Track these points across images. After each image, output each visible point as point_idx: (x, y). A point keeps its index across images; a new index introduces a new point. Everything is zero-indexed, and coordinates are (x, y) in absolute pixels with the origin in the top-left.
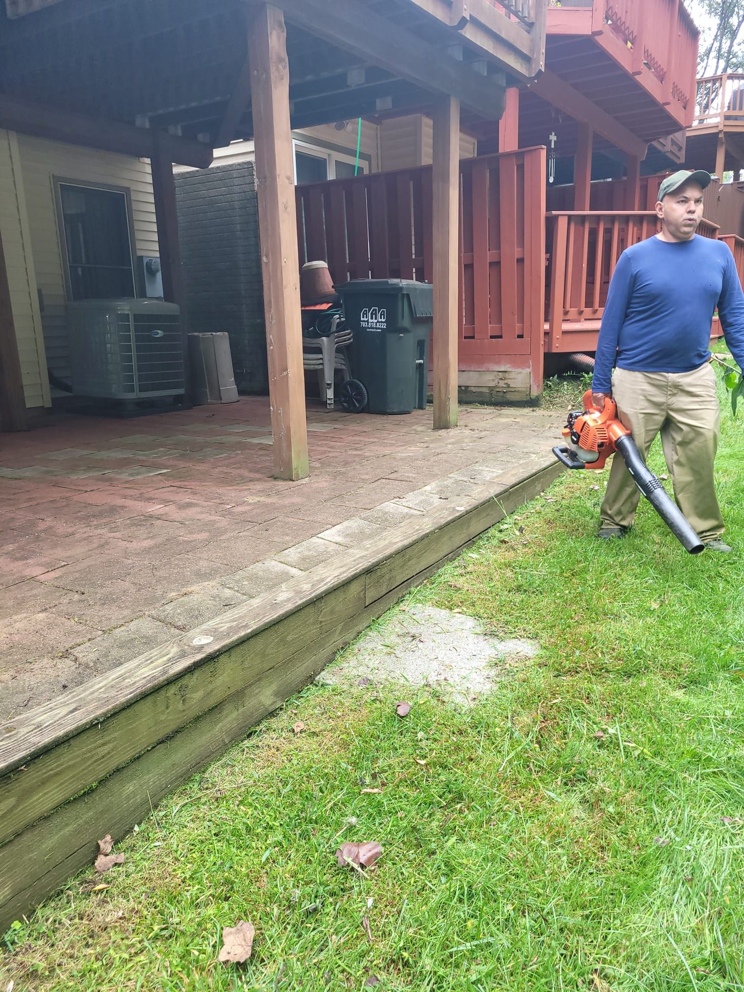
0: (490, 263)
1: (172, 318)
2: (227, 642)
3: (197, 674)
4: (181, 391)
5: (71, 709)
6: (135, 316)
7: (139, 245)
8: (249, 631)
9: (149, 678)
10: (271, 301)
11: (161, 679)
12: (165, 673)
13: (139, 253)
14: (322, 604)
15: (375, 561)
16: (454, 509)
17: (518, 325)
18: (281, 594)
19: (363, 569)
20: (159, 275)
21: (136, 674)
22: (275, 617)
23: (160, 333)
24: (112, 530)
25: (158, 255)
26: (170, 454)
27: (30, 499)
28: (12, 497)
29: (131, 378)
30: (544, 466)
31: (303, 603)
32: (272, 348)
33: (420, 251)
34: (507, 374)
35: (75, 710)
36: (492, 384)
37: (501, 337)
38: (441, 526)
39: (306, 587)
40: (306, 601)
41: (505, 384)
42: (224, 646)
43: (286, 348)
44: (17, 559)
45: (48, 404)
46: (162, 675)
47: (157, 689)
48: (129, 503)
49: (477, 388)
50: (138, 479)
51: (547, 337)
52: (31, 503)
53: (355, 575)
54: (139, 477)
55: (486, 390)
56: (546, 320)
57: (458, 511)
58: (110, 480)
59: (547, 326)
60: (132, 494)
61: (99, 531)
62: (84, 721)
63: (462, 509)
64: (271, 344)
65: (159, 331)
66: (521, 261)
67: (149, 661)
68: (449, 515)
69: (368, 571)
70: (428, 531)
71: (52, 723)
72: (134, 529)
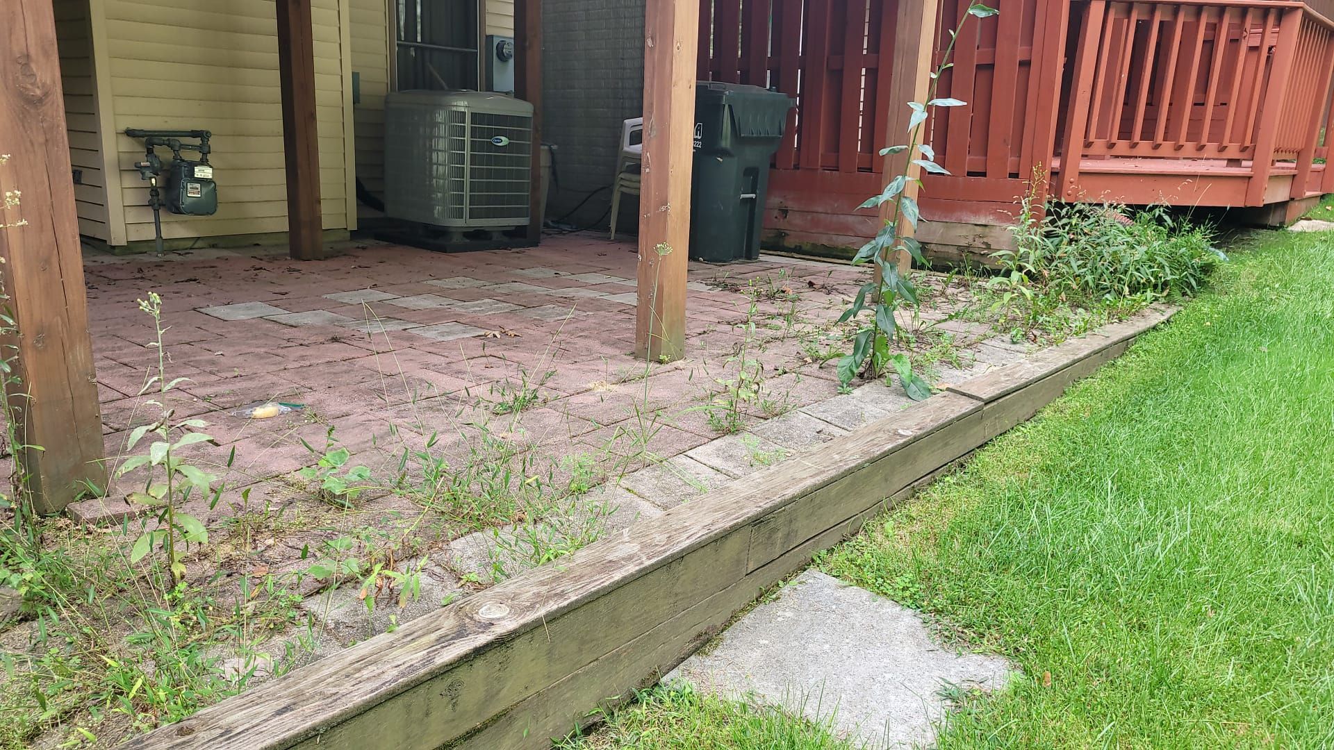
0: (977, 65)
1: (520, 120)
2: (530, 617)
3: (479, 664)
4: (524, 221)
5: (279, 707)
6: (474, 115)
7: (490, 20)
8: (566, 603)
9: (402, 668)
10: (652, 104)
11: (422, 671)
12: (430, 661)
13: (489, 32)
14: (678, 568)
15: (768, 506)
16: (896, 434)
17: (1012, 159)
18: (620, 546)
19: (749, 518)
20: (512, 62)
21: (385, 658)
22: (606, 584)
23: (505, 141)
24: (399, 415)
25: (511, 34)
26: (498, 309)
27: (303, 357)
28: (280, 351)
29: (460, 200)
30: (1038, 375)
31: (652, 565)
32: (647, 170)
33: (875, 46)
34: (987, 230)
35: (286, 709)
36: (963, 243)
37: (984, 174)
38: (873, 458)
39: (660, 538)
40: (657, 563)
41: (984, 243)
42: (524, 626)
43: (667, 171)
44: (264, 445)
45: (353, 226)
46: (424, 665)
47: (413, 687)
48: (429, 375)
49: (940, 247)
50: (449, 341)
51: (1055, 178)
52: (303, 363)
53: (735, 525)
54: (451, 338)
55: (954, 251)
56: (1056, 154)
57: (902, 436)
58: (411, 338)
59: (1056, 163)
60: (436, 362)
61: (382, 414)
62: (295, 731)
63: (909, 433)
64: (648, 166)
65: (503, 138)
66: (1025, 64)
67: (409, 638)
68: (890, 440)
69: (757, 521)
70: (853, 465)
71: (247, 730)
72: (429, 414)
